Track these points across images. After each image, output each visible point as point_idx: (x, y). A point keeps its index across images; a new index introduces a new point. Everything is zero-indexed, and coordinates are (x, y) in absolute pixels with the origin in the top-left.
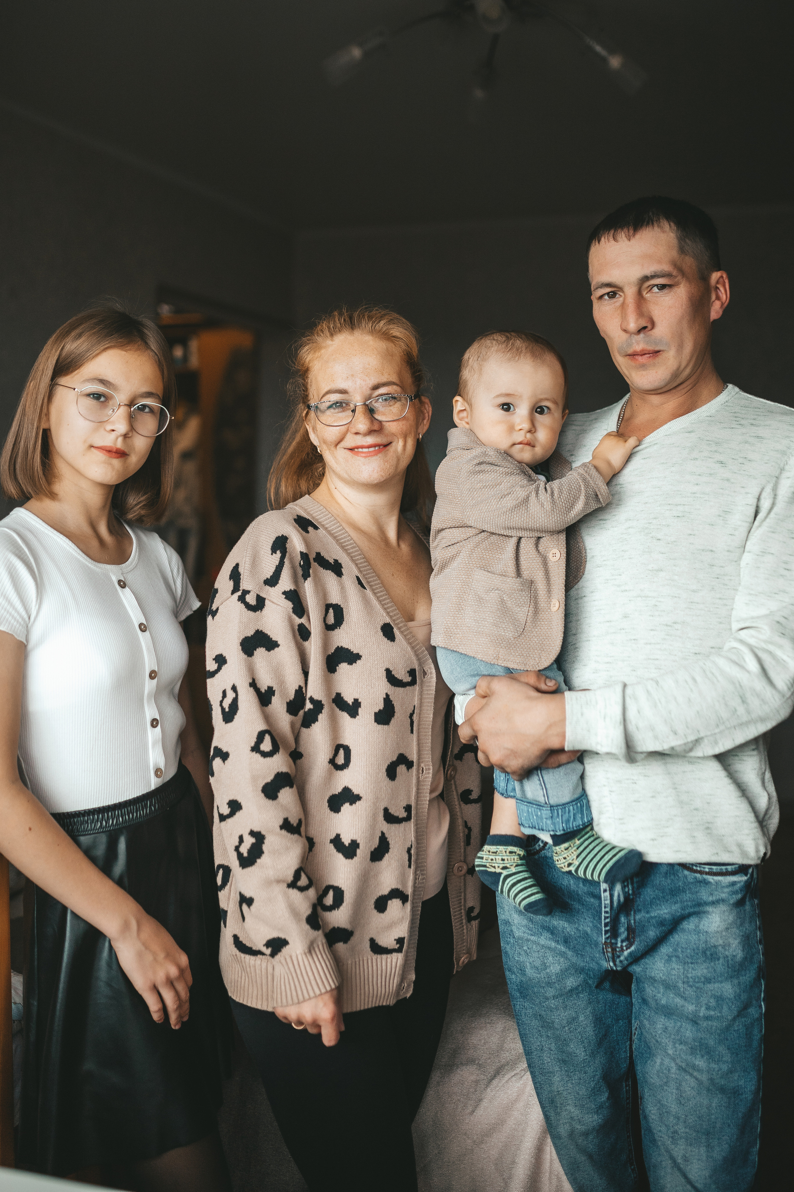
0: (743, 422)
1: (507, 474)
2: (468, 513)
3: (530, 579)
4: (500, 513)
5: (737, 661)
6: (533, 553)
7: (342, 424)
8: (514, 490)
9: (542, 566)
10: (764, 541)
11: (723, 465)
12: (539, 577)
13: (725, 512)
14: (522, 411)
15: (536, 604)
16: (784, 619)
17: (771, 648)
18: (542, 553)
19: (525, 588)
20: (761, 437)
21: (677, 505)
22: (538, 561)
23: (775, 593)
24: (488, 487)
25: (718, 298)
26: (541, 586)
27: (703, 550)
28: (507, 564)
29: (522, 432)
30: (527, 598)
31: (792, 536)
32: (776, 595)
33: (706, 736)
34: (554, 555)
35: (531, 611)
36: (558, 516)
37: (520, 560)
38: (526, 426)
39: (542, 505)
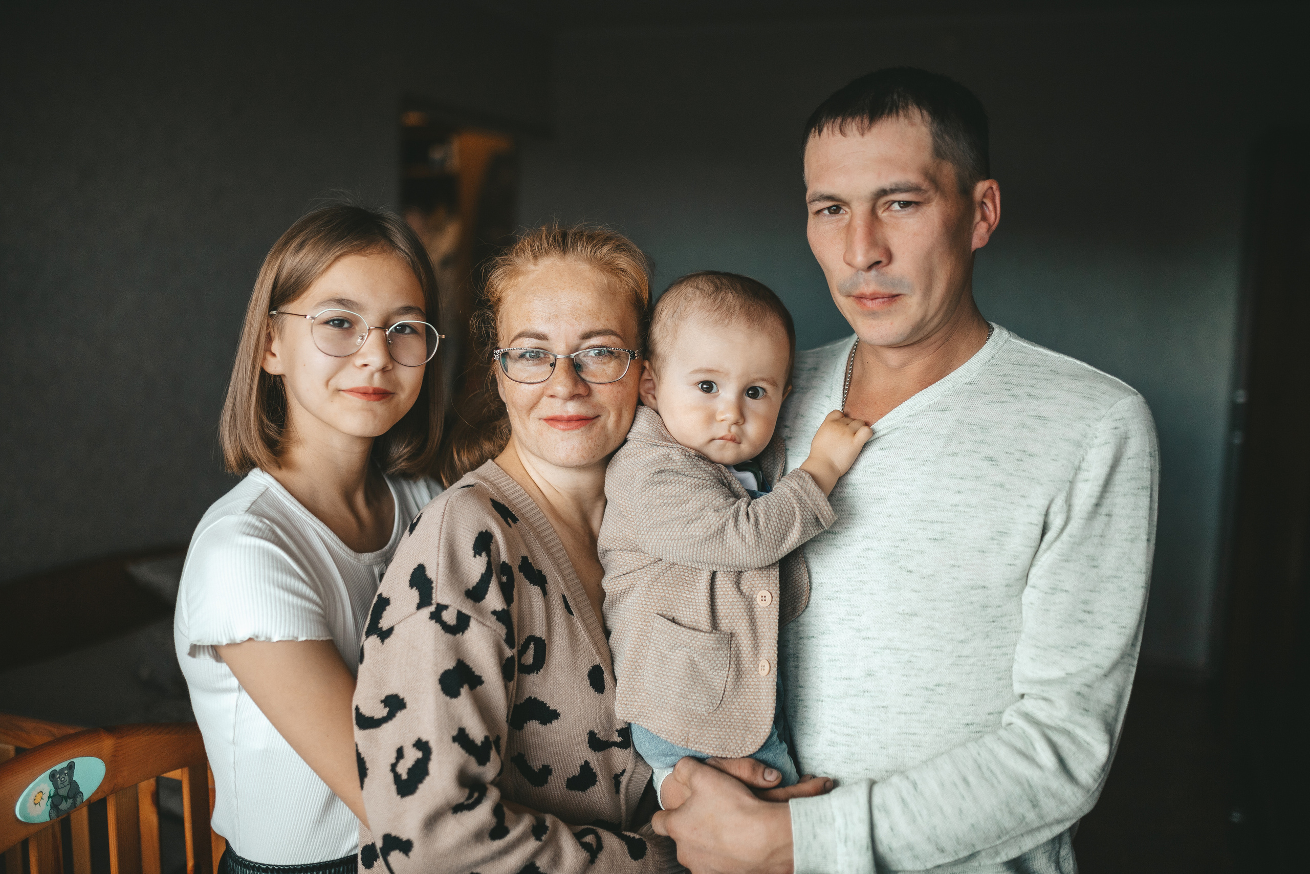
0: (1017, 391)
1: (697, 486)
2: (644, 537)
3: (729, 632)
4: (685, 544)
5: (1023, 749)
6: (733, 596)
7: (539, 380)
8: (705, 514)
9: (745, 614)
10: (1054, 573)
11: (993, 463)
12: (742, 630)
13: (1002, 533)
14: (728, 394)
15: (738, 664)
16: (1086, 689)
17: (1070, 727)
18: (747, 594)
19: (723, 645)
20: (1045, 418)
21: (932, 522)
22: (740, 607)
23: (1072, 647)
24: (671, 505)
25: (984, 218)
26: (745, 641)
27: (972, 588)
28: (699, 611)
29: (725, 425)
30: (725, 659)
31: (1092, 564)
32: (1074, 650)
33: (984, 850)
34: (763, 598)
35: (731, 676)
36: (765, 552)
37: (716, 604)
38: (731, 416)
39: (743, 539)
